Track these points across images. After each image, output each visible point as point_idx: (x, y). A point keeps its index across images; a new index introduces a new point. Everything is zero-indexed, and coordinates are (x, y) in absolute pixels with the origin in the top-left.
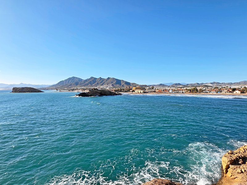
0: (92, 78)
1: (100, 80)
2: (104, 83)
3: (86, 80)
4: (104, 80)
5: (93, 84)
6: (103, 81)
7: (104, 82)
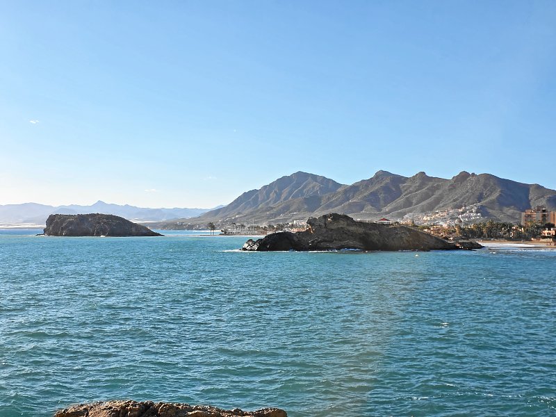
0: (382, 175)
1: (420, 187)
2: (437, 201)
3: (355, 188)
4: (437, 188)
5: (386, 205)
6: (434, 189)
7: (438, 193)
